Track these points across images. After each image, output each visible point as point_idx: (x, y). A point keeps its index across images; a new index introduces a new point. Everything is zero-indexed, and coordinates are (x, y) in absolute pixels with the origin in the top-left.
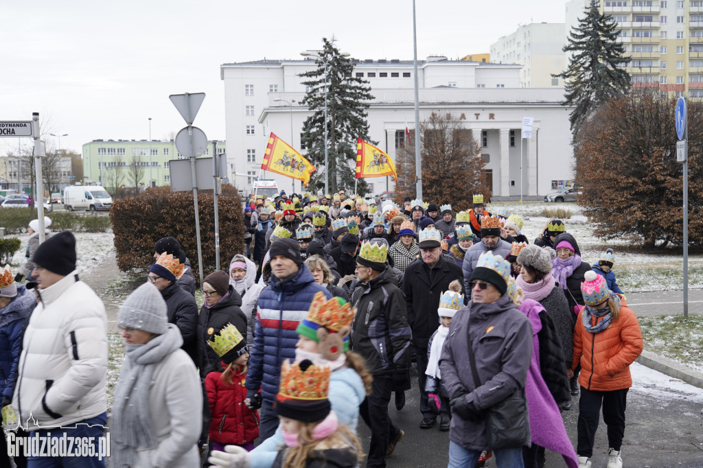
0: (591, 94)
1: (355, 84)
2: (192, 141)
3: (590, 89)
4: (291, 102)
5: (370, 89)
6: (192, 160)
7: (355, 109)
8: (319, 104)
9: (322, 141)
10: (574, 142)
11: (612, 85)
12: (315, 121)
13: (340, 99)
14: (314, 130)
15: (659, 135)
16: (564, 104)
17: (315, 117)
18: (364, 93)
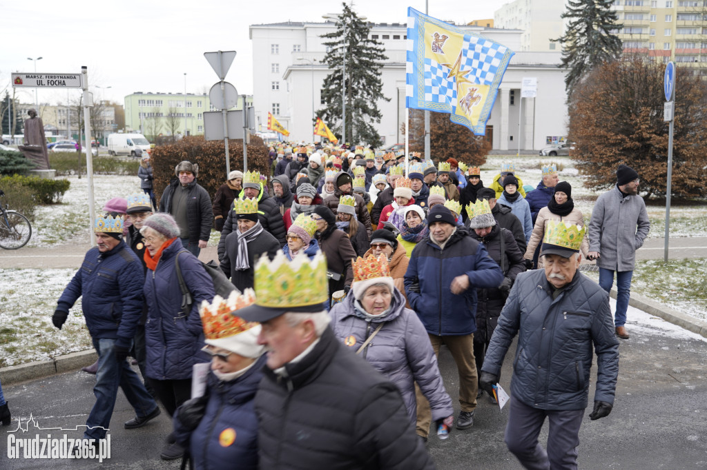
0: (585, 57)
1: (371, 45)
2: (224, 94)
3: (584, 53)
4: (312, 61)
5: (384, 50)
6: (224, 112)
7: (370, 68)
8: (338, 63)
9: (340, 97)
10: (569, 101)
11: (605, 50)
12: (334, 79)
13: (357, 59)
14: (333, 87)
15: (647, 96)
16: (560, 66)
17: (334, 75)
18: (379, 53)
